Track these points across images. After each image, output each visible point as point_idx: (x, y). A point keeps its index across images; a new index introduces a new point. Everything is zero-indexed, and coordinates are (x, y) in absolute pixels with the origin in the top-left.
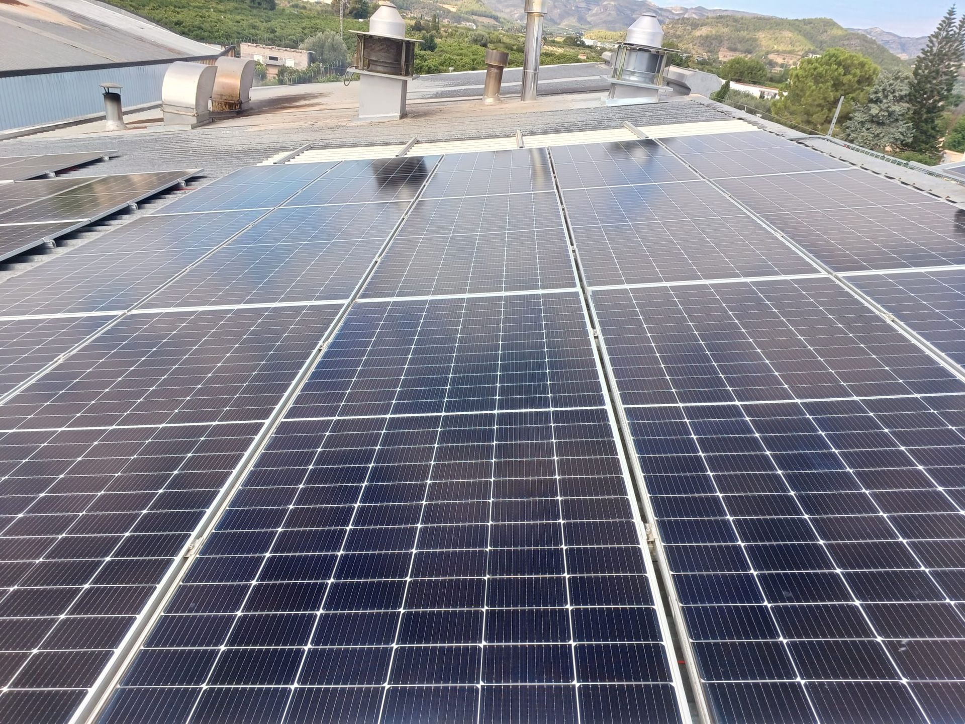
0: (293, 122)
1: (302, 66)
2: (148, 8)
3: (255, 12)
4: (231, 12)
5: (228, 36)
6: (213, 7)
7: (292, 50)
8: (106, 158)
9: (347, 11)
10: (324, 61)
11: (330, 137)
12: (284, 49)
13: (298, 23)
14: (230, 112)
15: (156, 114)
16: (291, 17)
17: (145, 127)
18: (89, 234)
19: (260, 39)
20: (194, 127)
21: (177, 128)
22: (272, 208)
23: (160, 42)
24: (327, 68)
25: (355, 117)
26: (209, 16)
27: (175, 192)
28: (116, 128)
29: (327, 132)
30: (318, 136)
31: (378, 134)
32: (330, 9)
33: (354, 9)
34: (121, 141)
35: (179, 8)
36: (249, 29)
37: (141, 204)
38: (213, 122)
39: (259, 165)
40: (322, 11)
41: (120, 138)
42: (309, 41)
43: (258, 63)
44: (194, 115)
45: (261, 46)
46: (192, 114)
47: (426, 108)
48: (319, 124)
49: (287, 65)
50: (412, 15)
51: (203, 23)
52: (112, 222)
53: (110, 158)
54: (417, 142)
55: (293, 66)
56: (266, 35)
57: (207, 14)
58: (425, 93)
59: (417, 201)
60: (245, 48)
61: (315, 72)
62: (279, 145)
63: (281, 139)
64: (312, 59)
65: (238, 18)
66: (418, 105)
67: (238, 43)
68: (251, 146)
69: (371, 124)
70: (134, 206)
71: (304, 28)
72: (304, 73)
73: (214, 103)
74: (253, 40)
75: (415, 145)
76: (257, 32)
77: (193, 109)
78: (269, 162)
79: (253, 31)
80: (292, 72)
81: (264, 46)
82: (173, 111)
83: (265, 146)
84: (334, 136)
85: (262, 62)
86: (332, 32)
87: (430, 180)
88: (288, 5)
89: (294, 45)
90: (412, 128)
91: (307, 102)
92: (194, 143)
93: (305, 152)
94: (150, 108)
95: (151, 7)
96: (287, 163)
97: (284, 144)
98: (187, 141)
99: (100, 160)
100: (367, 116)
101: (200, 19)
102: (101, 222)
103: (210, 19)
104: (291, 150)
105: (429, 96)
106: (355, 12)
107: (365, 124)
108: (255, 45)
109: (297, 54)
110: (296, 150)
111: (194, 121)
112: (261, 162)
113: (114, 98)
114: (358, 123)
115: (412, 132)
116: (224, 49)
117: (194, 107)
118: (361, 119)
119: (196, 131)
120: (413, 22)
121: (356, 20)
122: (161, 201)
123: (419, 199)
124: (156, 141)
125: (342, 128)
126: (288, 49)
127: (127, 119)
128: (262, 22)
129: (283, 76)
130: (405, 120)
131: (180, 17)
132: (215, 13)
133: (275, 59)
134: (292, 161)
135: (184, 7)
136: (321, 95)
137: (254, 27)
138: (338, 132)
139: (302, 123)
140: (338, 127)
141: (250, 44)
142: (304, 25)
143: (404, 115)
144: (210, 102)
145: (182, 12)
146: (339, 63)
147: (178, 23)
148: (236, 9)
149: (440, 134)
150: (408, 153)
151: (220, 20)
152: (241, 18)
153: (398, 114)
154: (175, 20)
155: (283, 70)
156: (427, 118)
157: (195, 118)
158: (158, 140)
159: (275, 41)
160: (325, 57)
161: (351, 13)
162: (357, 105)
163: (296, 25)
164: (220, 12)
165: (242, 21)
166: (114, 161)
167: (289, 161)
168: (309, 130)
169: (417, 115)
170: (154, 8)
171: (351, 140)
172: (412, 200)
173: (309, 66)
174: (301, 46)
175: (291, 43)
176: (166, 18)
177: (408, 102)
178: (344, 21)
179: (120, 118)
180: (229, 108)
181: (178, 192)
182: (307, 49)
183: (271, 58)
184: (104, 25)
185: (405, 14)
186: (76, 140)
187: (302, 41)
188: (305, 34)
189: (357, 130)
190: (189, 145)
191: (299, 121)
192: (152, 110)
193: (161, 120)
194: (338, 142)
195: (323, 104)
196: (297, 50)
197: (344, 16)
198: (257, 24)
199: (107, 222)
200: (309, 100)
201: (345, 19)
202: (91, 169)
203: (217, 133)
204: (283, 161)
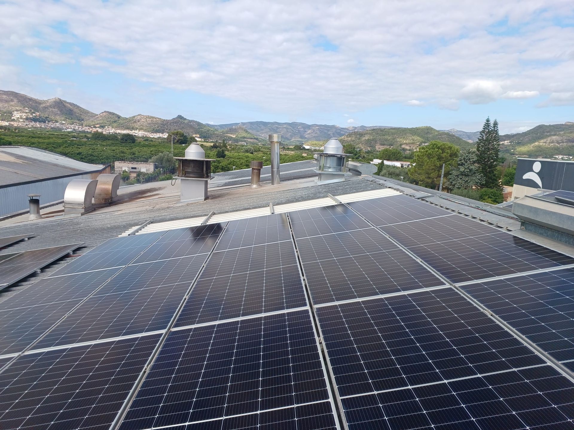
0: (142, 207)
1: (150, 171)
2: (62, 147)
3: (123, 144)
4: (110, 146)
5: (107, 158)
6: (99, 144)
7: (145, 163)
8: (26, 239)
9: (176, 141)
10: (163, 168)
11: (163, 214)
12: (140, 163)
13: (148, 149)
14: (105, 204)
15: (60, 207)
16: (144, 146)
17: (53, 216)
18: (7, 293)
19: (126, 158)
20: (82, 214)
21: (72, 215)
22: (125, 266)
23: (67, 166)
24: (165, 171)
25: (178, 201)
26: (97, 149)
27: (66, 259)
28: (36, 218)
29: (161, 212)
30: (156, 214)
31: (191, 210)
32: (166, 140)
33: (179, 140)
34: (37, 227)
35: (80, 146)
36: (120, 154)
37: (43, 269)
38: (94, 210)
39: (120, 236)
40: (162, 142)
41: (36, 225)
42: (154, 158)
43: (125, 171)
44: (83, 208)
45: (127, 162)
46: (81, 207)
47: (219, 193)
48: (158, 207)
49: (141, 171)
50: (211, 140)
51: (93, 153)
52: (24, 283)
53: (28, 238)
54: (214, 214)
55: (145, 171)
56: (130, 156)
57: (96, 147)
58: (219, 184)
59: (212, 253)
60: (117, 164)
61: (158, 174)
62: (133, 222)
63: (134, 218)
64: (156, 167)
65: (114, 148)
66: (215, 191)
67: (114, 162)
68: (116, 224)
69: (188, 205)
70: (39, 271)
71: (151, 151)
72: (151, 174)
73: (96, 199)
74: (122, 159)
75: (213, 216)
76: (125, 155)
77: (83, 204)
78: (125, 234)
79: (122, 155)
80: (144, 174)
81: (129, 162)
82: (70, 207)
83: (124, 223)
84: (166, 214)
85: (127, 170)
86: (168, 153)
87: (220, 239)
88: (143, 140)
89: (146, 161)
90: (212, 205)
91: (151, 194)
92: (82, 225)
93: (148, 225)
94: (57, 204)
95: (64, 147)
96: (137, 234)
97: (136, 221)
98: (78, 224)
99: (23, 240)
100: (185, 201)
101: (92, 150)
102: (16, 284)
103: (98, 150)
104: (140, 225)
105: (221, 185)
106: (180, 141)
107: (184, 205)
108: (123, 162)
109: (147, 165)
110: (143, 225)
111: (83, 211)
112: (121, 234)
113: (35, 202)
114: (180, 205)
115: (211, 208)
116: (104, 166)
117: (83, 203)
118: (182, 202)
119: (83, 217)
120: (212, 144)
121: (180, 145)
122: (56, 266)
123: (214, 252)
124: (58, 225)
125: (171, 208)
126: (142, 163)
127: (42, 212)
128: (128, 149)
129: (139, 177)
130: (207, 201)
131: (80, 150)
132: (100, 147)
133: (135, 168)
134: (140, 233)
135: (83, 145)
136: (160, 189)
137: (123, 152)
138: (168, 211)
139: (147, 207)
140: (168, 208)
141: (120, 162)
142: (152, 149)
143: (207, 198)
144: (93, 199)
145: (82, 147)
146: (172, 167)
147: (79, 154)
148: (113, 144)
149: (228, 208)
150: (209, 221)
151: (103, 150)
152: (115, 148)
153: (203, 198)
154: (77, 152)
155: (139, 174)
156: (220, 199)
157: (84, 209)
158: (60, 224)
159: (135, 159)
160: (163, 165)
161: (177, 142)
162: (179, 194)
163: (147, 150)
164: (103, 146)
165: (116, 150)
166: (31, 240)
167: (138, 232)
168: (152, 211)
169: (214, 197)
170: (66, 147)
171: (175, 215)
172: (209, 253)
173: (154, 170)
174: (150, 160)
175: (144, 159)
176: (72, 151)
177: (209, 190)
178: (174, 146)
179: (38, 212)
180: (105, 201)
181: (68, 259)
182: (153, 162)
183: (132, 168)
184: (35, 160)
185: (207, 140)
186: (10, 228)
187: (150, 158)
188: (152, 154)
189: (180, 209)
190: (79, 226)
191: (146, 206)
192: (59, 205)
193: (63, 211)
194: (168, 217)
195: (160, 194)
196: (148, 163)
197: (174, 143)
198: (125, 151)
199: (20, 284)
200: (153, 192)
201: (175, 145)
202: (16, 247)
203: (96, 217)
204: (134, 233)
